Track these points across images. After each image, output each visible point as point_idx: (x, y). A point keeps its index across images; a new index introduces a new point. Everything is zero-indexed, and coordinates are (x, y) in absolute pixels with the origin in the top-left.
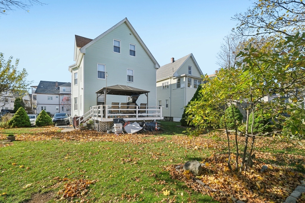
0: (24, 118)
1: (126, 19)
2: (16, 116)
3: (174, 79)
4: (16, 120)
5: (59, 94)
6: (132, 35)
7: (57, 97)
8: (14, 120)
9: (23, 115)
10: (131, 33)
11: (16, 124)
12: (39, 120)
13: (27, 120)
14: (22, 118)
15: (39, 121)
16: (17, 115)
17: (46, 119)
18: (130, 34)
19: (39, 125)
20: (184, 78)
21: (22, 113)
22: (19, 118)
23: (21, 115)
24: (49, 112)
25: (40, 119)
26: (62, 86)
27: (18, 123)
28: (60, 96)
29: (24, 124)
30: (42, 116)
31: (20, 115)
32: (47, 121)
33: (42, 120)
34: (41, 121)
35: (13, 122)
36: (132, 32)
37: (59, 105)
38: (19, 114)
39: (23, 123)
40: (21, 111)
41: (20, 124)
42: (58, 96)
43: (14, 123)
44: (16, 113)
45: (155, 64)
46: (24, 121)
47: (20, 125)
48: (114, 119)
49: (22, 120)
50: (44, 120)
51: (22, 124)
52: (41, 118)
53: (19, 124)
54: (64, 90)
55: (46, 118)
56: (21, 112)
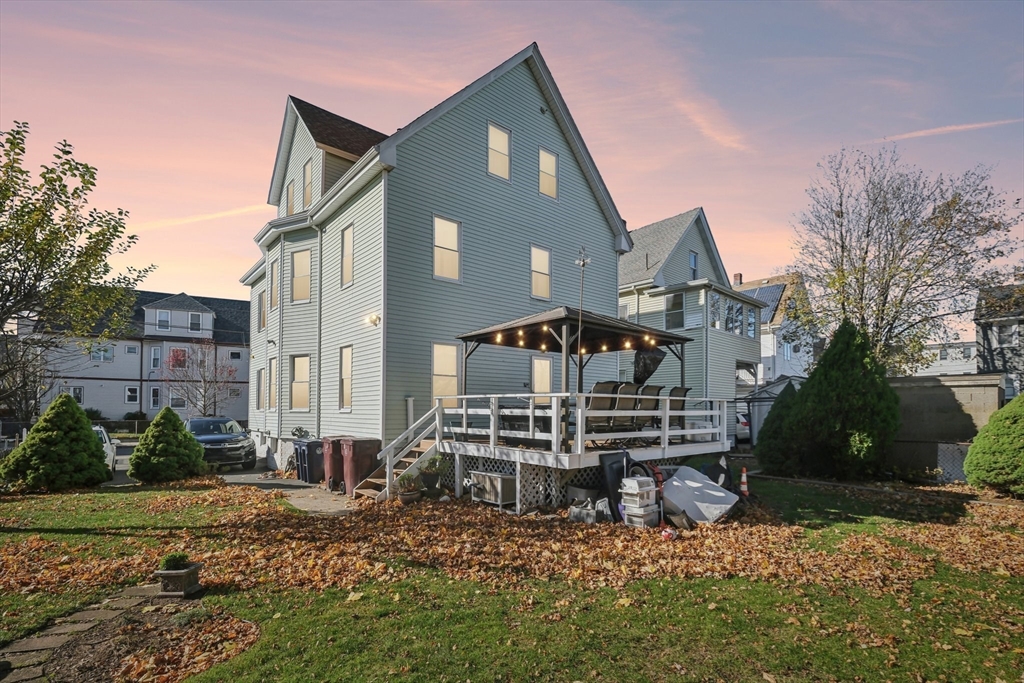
0: (82, 444)
1: (532, 49)
2: (43, 435)
3: (653, 295)
4: (44, 456)
5: (141, 340)
6: (547, 114)
7: (131, 350)
8: (34, 453)
9: (75, 429)
10: (545, 108)
11: (46, 475)
12: (152, 452)
13: (92, 455)
14: (76, 447)
15: (154, 460)
16: (45, 429)
17: (182, 450)
18: (542, 111)
19: (149, 475)
20: (703, 292)
21: (70, 422)
22: (62, 445)
23: (66, 433)
24: (95, 408)
25: (154, 449)
26: (156, 308)
27: (58, 471)
28: (145, 348)
29: (85, 473)
30: (166, 435)
31: (61, 433)
32: (188, 456)
33: (164, 452)
34: (159, 455)
35: (30, 467)
36: (547, 102)
37: (139, 383)
38: (59, 429)
39: (79, 469)
40: (65, 412)
41: (66, 473)
42: (137, 344)
43: (37, 469)
44: (41, 423)
45: (614, 235)
46: (84, 458)
47: (67, 478)
48: (600, 456)
49: (73, 453)
50: (174, 454)
51: (77, 476)
52: (161, 445)
53: (62, 473)
54: (163, 324)
55: (179, 445)
56: (65, 416)
